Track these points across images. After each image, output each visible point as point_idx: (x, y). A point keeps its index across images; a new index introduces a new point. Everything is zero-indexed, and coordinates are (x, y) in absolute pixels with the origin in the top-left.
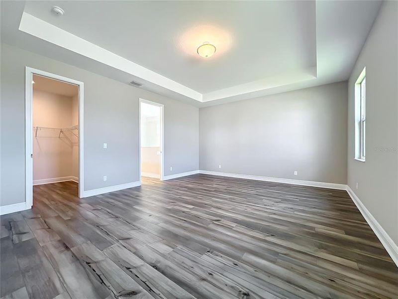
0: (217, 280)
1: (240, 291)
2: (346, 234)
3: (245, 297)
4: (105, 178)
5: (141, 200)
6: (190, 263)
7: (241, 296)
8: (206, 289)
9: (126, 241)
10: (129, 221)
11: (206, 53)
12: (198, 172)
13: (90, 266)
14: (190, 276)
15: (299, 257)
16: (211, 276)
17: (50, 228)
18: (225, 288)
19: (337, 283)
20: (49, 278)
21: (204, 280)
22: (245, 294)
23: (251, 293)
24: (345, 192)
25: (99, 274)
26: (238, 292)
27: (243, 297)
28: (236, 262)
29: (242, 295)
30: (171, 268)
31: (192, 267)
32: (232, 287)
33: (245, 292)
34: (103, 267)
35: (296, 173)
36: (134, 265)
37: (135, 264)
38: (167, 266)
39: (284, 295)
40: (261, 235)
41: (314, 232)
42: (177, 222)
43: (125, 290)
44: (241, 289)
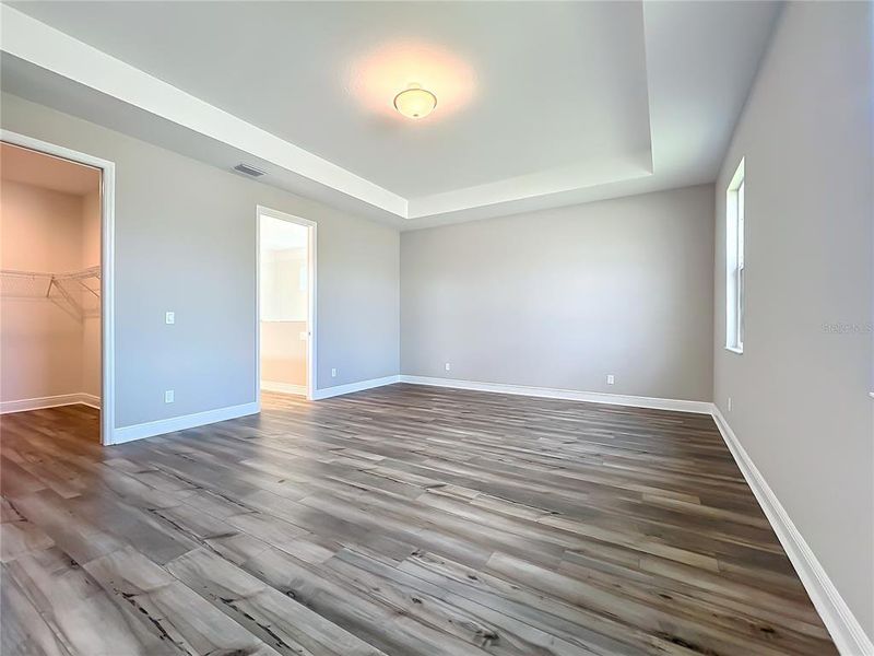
0: (429, 612)
1: (480, 632)
2: (702, 503)
3: (489, 642)
4: (170, 397)
5: (259, 446)
6: (371, 581)
7: (479, 641)
8: (404, 632)
9: (221, 540)
10: (230, 495)
11: (415, 108)
12: (399, 379)
13: (133, 602)
14: (372, 608)
15: (605, 555)
16: (417, 604)
17: (26, 520)
18: (448, 628)
19: (675, 602)
20: (29, 636)
21: (401, 613)
22: (488, 637)
23: (502, 635)
24: (708, 419)
25: (155, 618)
26: (474, 634)
27: (484, 644)
28: (473, 571)
29: (484, 639)
30: (327, 593)
31: (377, 590)
32: (463, 625)
33: (490, 632)
34: (166, 601)
35: (611, 379)
36: (242, 594)
37: (244, 589)
38: (319, 590)
39: (569, 633)
40: (530, 514)
41: (639, 502)
42: (345, 493)
43: (219, 648)
44: (481, 627)
